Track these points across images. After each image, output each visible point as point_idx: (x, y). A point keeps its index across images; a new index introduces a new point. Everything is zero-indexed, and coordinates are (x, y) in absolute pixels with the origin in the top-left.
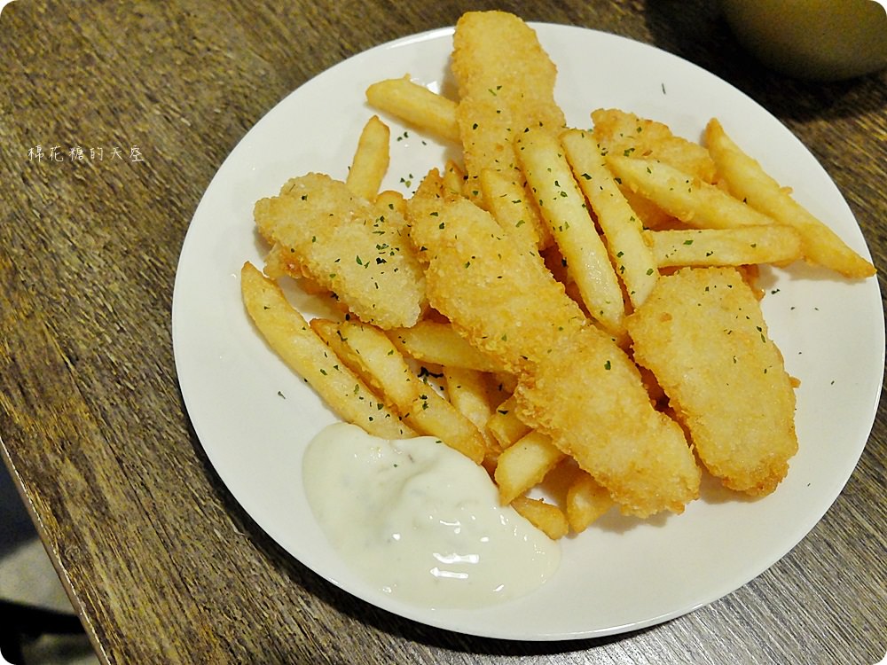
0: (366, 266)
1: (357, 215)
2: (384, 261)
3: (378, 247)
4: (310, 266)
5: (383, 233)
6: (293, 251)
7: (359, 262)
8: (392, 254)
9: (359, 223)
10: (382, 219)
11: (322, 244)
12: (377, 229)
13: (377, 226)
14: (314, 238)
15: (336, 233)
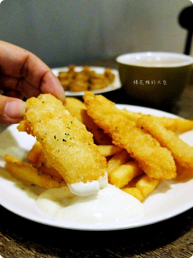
0: (58, 140)
1: (62, 117)
2: (65, 141)
3: (66, 134)
4: (34, 131)
5: (70, 128)
6: (30, 123)
7: (55, 137)
8: (71, 139)
9: (61, 120)
10: (72, 122)
11: (43, 124)
12: (67, 126)
13: (68, 124)
14: (40, 120)
15: (50, 121)
